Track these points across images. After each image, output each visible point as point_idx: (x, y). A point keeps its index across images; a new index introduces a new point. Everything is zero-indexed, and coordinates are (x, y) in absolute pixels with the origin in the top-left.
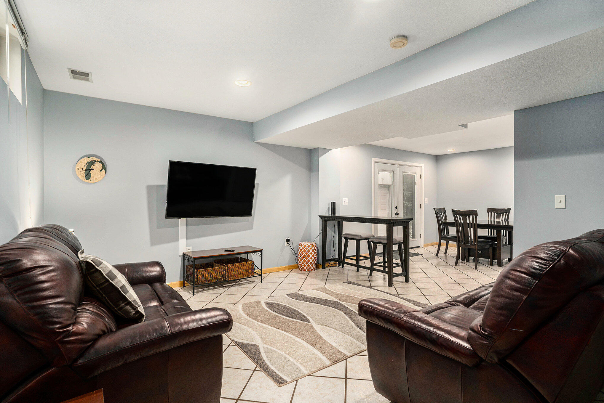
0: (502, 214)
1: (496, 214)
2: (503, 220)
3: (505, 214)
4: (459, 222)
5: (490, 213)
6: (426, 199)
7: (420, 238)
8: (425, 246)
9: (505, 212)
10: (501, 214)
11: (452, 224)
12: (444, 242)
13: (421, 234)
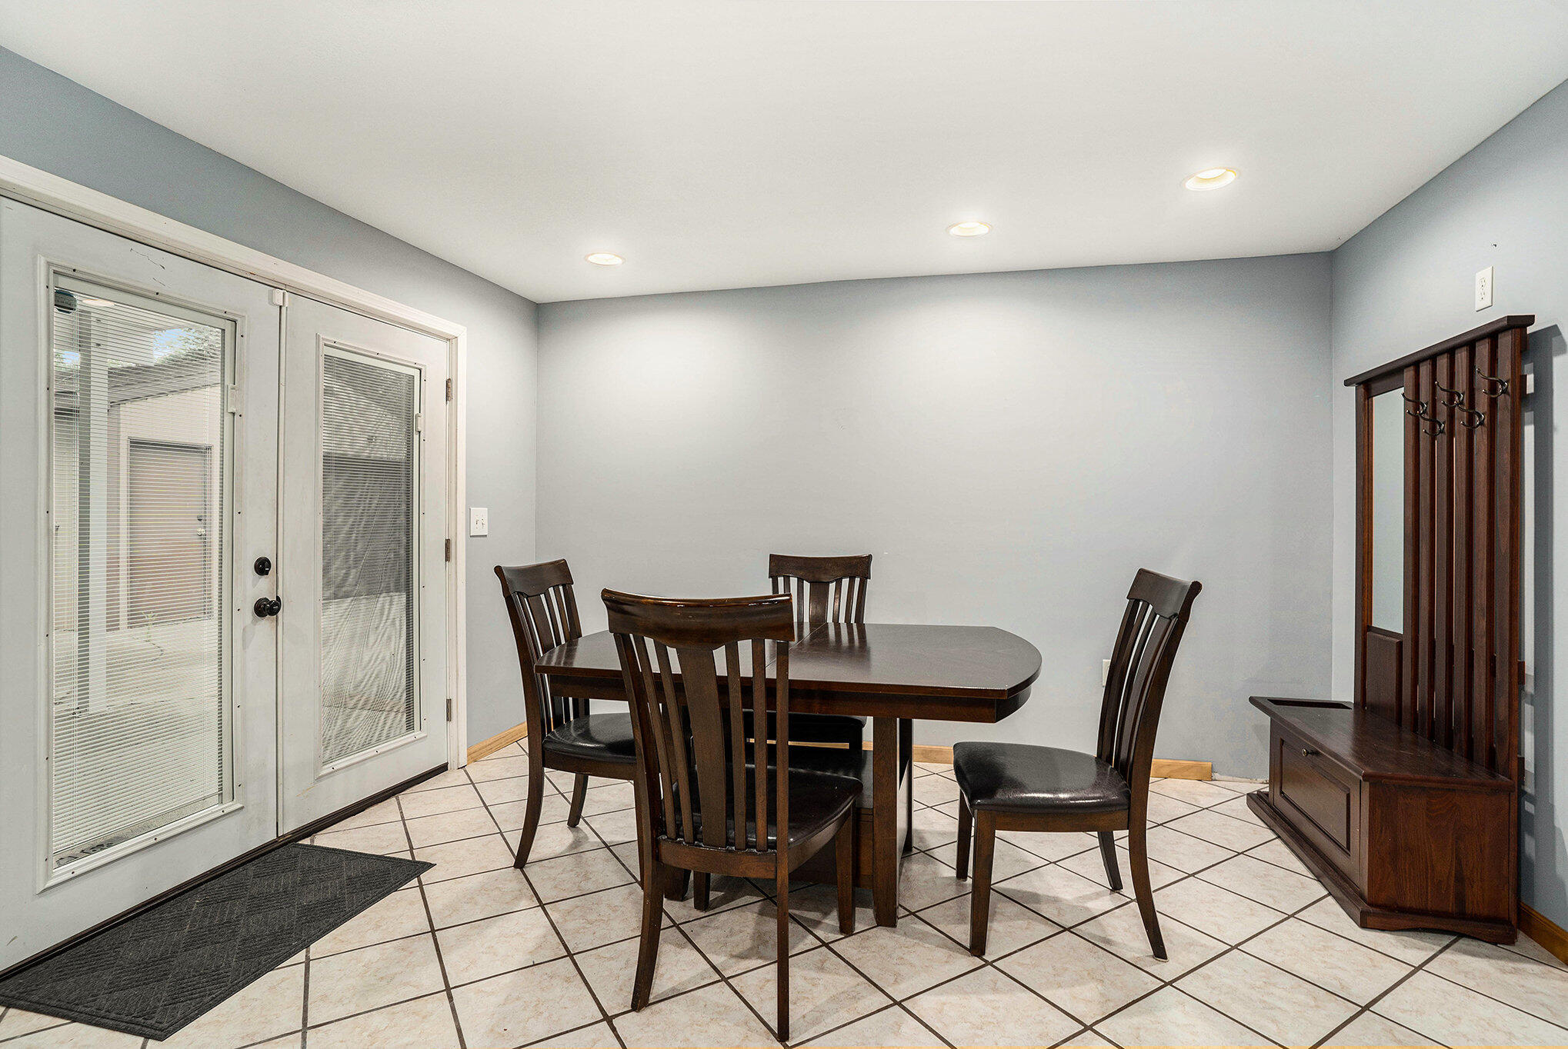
0: (832, 586)
1: (807, 585)
2: (842, 620)
3: (845, 582)
4: (656, 668)
5: (781, 580)
6: (480, 514)
7: (449, 719)
8: (474, 757)
9: (845, 577)
10: (829, 583)
11: (605, 684)
12: (560, 782)
13: (449, 701)
